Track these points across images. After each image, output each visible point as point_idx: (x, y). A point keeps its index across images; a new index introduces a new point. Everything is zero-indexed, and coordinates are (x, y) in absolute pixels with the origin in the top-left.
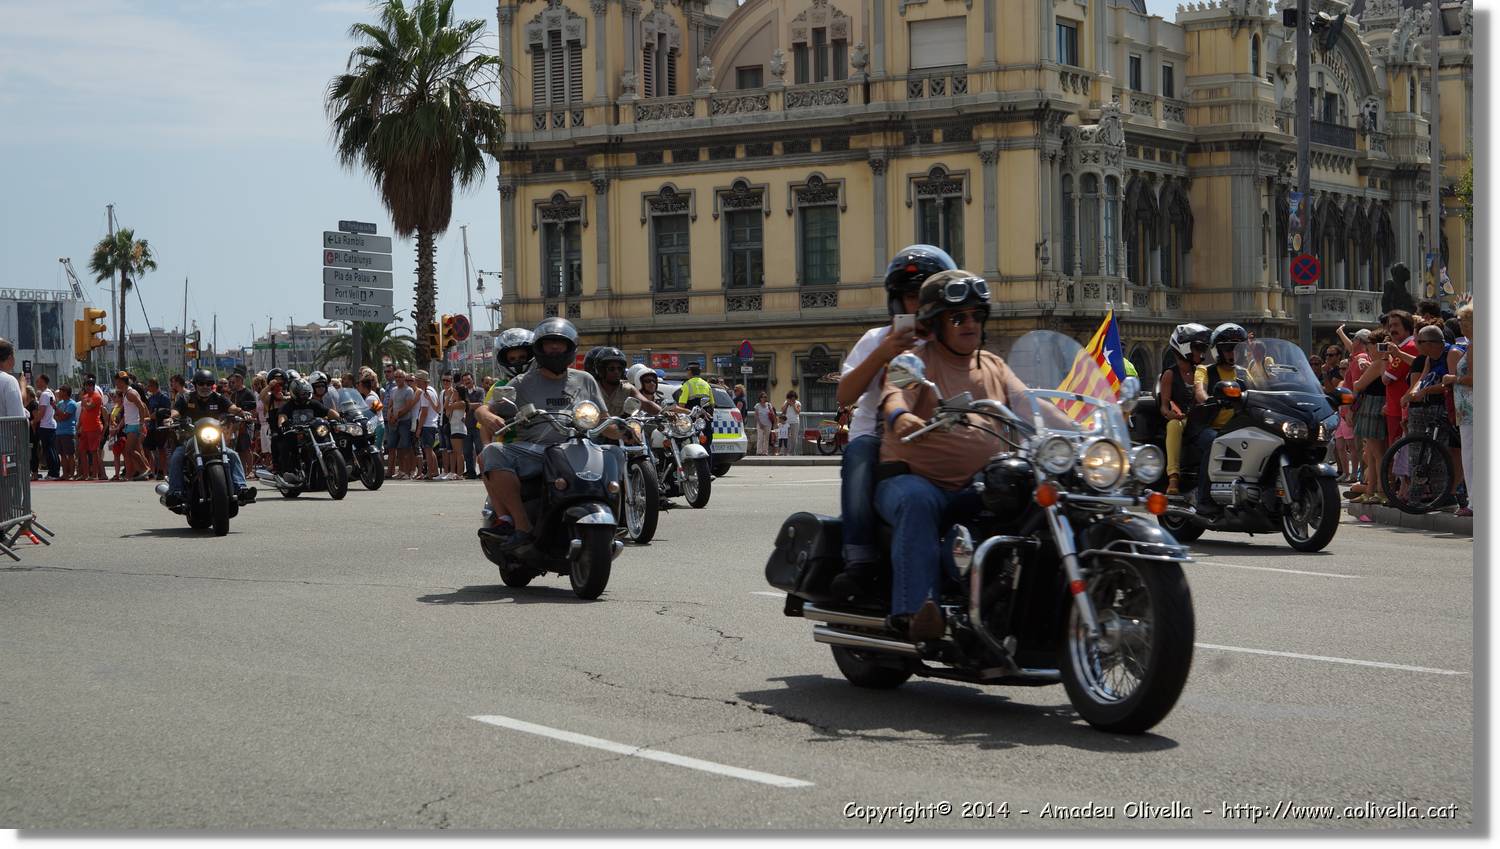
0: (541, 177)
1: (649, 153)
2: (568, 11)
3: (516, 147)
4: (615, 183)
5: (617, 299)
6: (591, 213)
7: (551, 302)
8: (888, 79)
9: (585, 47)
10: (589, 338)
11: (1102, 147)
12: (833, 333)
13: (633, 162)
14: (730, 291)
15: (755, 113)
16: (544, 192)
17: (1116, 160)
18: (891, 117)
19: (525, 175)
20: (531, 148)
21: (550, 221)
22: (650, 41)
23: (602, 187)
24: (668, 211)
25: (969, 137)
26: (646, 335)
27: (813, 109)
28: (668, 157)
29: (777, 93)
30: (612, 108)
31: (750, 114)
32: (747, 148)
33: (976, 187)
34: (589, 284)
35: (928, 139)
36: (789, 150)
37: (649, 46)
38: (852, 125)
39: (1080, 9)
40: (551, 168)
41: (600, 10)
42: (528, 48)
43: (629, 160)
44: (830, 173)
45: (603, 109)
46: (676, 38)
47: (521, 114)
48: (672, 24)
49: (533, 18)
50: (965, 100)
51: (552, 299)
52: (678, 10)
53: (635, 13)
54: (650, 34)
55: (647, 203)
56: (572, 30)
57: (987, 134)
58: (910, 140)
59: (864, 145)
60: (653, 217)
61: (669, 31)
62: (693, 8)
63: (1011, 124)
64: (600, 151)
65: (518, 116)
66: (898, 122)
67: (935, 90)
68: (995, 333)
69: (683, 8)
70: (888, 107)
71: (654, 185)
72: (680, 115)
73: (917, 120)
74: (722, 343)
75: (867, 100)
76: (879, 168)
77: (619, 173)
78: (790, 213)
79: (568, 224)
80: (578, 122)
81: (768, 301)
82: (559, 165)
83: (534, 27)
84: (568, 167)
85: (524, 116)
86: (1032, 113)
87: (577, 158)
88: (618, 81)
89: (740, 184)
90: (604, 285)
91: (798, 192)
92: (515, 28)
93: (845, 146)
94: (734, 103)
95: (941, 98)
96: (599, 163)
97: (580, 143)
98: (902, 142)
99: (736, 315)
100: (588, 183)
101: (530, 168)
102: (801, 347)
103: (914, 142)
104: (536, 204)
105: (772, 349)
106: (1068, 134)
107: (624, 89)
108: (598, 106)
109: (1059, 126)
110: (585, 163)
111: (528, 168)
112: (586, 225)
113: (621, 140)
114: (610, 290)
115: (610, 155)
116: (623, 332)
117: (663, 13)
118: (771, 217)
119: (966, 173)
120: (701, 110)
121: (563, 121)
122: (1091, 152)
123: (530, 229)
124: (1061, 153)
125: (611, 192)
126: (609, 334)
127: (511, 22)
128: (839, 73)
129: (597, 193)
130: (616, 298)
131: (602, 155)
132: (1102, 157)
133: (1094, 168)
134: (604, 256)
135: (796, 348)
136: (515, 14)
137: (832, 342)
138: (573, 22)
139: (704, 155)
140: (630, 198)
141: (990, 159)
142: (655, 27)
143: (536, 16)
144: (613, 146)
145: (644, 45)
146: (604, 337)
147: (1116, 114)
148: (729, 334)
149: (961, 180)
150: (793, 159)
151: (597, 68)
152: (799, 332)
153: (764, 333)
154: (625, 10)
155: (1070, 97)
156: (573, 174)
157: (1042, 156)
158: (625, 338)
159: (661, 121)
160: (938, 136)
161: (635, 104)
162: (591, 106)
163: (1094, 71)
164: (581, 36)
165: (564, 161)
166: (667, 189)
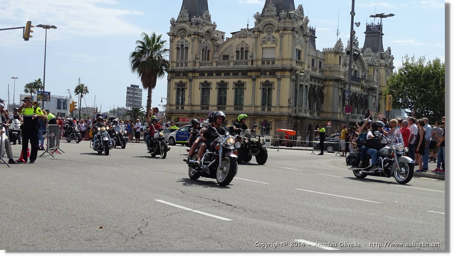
0: (177, 77)
1: (202, 73)
2: (186, 40)
3: (172, 70)
6: (188, 86)
7: (178, 106)
8: (257, 60)
9: (189, 48)
10: (186, 114)
11: (304, 79)
13: (198, 75)
16: (178, 81)
17: (307, 82)
18: (257, 69)
19: (173, 77)
20: (175, 71)
22: (204, 48)
23: (191, 80)
24: (205, 87)
25: (275, 75)
26: (198, 115)
27: (240, 66)
28: (206, 74)
29: (232, 62)
30: (194, 63)
31: (226, 66)
33: (276, 86)
34: (186, 102)
36: (234, 75)
37: (203, 49)
38: (248, 70)
39: (301, 47)
40: (179, 75)
41: (193, 40)
42: (176, 48)
43: (197, 75)
44: (243, 80)
45: (192, 63)
46: (209, 48)
50: (274, 66)
51: (178, 105)
53: (201, 42)
54: (204, 47)
55: (201, 84)
56: (186, 45)
57: (279, 74)
58: (261, 74)
59: (251, 75)
60: (202, 88)
61: (208, 46)
62: (214, 41)
63: (284, 72)
65: (173, 63)
66: (259, 70)
67: (268, 63)
68: (278, 119)
69: (212, 41)
70: (257, 66)
71: (203, 80)
72: (210, 65)
75: (252, 65)
76: (254, 80)
77: (195, 77)
78: (233, 89)
79: (182, 88)
80: (186, 65)
82: (181, 75)
83: (178, 43)
84: (183, 75)
86: (289, 70)
87: (185, 73)
88: (196, 57)
89: (222, 82)
90: (190, 103)
92: (173, 43)
93: (246, 74)
94: (222, 63)
95: (269, 65)
96: (190, 75)
98: (259, 75)
100: (188, 79)
101: (175, 75)
102: (233, 119)
104: (176, 83)
106: (297, 75)
107: (197, 59)
109: (295, 73)
110: (187, 75)
113: (196, 70)
115: (193, 73)
116: (194, 113)
117: (207, 42)
118: (229, 89)
119: (274, 82)
120: (214, 64)
122: (302, 80)
123: (174, 89)
124: (295, 79)
126: (190, 114)
127: (173, 42)
128: (246, 58)
129: (189, 82)
130: (192, 106)
131: (191, 73)
132: (304, 81)
134: (190, 96)
136: (174, 40)
138: (187, 43)
139: (214, 75)
140: (197, 83)
141: (279, 80)
142: (205, 45)
143: (178, 41)
144: (194, 71)
145: (202, 49)
146: (189, 114)
147: (308, 71)
149: (272, 84)
150: (235, 77)
151: (191, 53)
152: (234, 116)
155: (298, 67)
156: (184, 77)
157: (291, 80)
158: (194, 115)
159: (205, 66)
160: (268, 73)
161: (199, 62)
162: (189, 62)
163: (304, 61)
164: (188, 46)
165: (183, 74)
166: (205, 82)
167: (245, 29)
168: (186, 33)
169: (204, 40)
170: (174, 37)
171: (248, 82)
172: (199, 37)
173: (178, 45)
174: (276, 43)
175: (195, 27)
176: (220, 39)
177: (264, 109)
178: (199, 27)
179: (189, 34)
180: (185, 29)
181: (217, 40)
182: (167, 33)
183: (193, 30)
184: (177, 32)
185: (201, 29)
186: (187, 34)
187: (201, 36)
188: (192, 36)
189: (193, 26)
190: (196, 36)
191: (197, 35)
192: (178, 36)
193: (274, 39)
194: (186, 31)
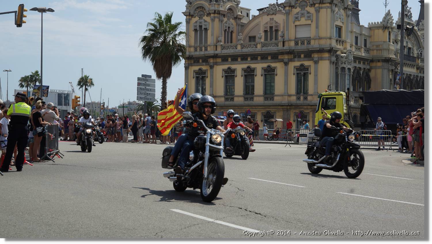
0: (195, 64)
1: (225, 59)
2: (204, 20)
3: (189, 56)
4: (215, 66)
5: (215, 97)
6: (209, 74)
8: (289, 40)
9: (209, 30)
11: (347, 60)
12: (273, 108)
13: (221, 61)
14: (245, 96)
15: (253, 48)
16: (197, 68)
17: (350, 64)
18: (290, 50)
20: (193, 56)
21: (198, 76)
23: (212, 67)
24: (229, 74)
25: (310, 56)
27: (269, 48)
28: (230, 59)
29: (259, 43)
30: (215, 46)
31: (252, 49)
32: (251, 58)
33: (312, 70)
35: (299, 57)
36: (262, 58)
37: (226, 30)
38: (279, 53)
39: (342, 23)
40: (198, 62)
41: (213, 20)
42: (193, 30)
43: (219, 60)
44: (273, 65)
45: (213, 47)
46: (233, 28)
47: (191, 47)
48: (232, 24)
49: (195, 22)
50: (310, 47)
52: (234, 20)
53: (222, 21)
54: (226, 27)
55: (224, 72)
56: (205, 25)
57: (315, 56)
59: (282, 58)
60: (225, 76)
61: (231, 26)
62: (238, 20)
63: (322, 53)
64: (212, 58)
65: (190, 48)
66: (292, 52)
67: (302, 44)
69: (235, 20)
70: (289, 47)
71: (226, 67)
72: (233, 48)
73: (297, 52)
74: (242, 110)
75: (284, 46)
76: (286, 64)
77: (216, 64)
78: (262, 75)
79: (202, 77)
80: (206, 49)
81: (255, 99)
82: (201, 61)
83: (195, 24)
84: (203, 62)
85: (192, 48)
86: (328, 51)
87: (205, 59)
88: (217, 39)
89: (249, 67)
91: (264, 70)
92: (190, 24)
93: (277, 58)
94: (248, 46)
95: (303, 46)
96: (211, 61)
97: (206, 55)
98: (293, 57)
99: (247, 102)
100: (208, 66)
101: (193, 61)
102: (263, 111)
103: (296, 58)
104: (194, 71)
105: (256, 112)
106: (338, 56)
107: (218, 41)
108: (212, 46)
109: (335, 54)
110: (208, 61)
111: (192, 62)
112: (207, 77)
113: (217, 55)
114: (213, 95)
115: (214, 59)
117: (230, 21)
118: (257, 76)
119: (310, 66)
120: (239, 47)
121: (202, 49)
122: (344, 61)
123: (192, 78)
124: (335, 61)
125: (214, 69)
127: (189, 23)
128: (276, 39)
129: (210, 69)
131: (212, 59)
132: (347, 63)
133: (344, 66)
134: (212, 86)
135: (262, 111)
136: (190, 21)
137: (272, 110)
138: (205, 23)
139: (239, 59)
140: (219, 70)
141: (316, 63)
142: (227, 25)
143: (196, 22)
144: (215, 56)
145: (224, 30)
147: (351, 51)
148: (244, 107)
149: (308, 68)
150: (263, 61)
151: (212, 36)
152: (263, 107)
153: (254, 107)
154: (219, 20)
155: (338, 47)
156: (204, 64)
157: (331, 62)
159: (228, 50)
160: (302, 56)
161: (221, 45)
162: (210, 46)
163: (345, 40)
164: (208, 27)
165: (202, 60)
166: (229, 68)
167: (273, 5)
168: (205, 11)
169: (225, 19)
170: (190, 17)
171: (279, 67)
172: (220, 16)
173: (196, 26)
174: (312, 19)
175: (215, 4)
176: (244, 17)
177: (299, 98)
178: (219, 5)
179: (208, 13)
180: (203, 7)
181: (241, 19)
182: (183, 13)
183: (212, 8)
184: (194, 12)
185: (221, 7)
186: (205, 13)
187: (222, 14)
188: (212, 15)
189: (212, 3)
190: (216, 15)
191: (217, 13)
192: (195, 15)
193: (308, 15)
194: (205, 9)
